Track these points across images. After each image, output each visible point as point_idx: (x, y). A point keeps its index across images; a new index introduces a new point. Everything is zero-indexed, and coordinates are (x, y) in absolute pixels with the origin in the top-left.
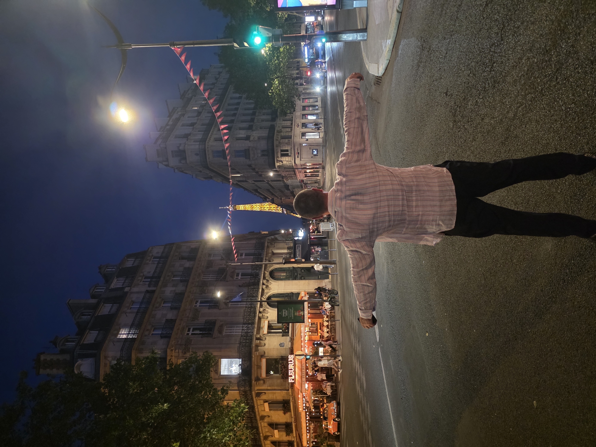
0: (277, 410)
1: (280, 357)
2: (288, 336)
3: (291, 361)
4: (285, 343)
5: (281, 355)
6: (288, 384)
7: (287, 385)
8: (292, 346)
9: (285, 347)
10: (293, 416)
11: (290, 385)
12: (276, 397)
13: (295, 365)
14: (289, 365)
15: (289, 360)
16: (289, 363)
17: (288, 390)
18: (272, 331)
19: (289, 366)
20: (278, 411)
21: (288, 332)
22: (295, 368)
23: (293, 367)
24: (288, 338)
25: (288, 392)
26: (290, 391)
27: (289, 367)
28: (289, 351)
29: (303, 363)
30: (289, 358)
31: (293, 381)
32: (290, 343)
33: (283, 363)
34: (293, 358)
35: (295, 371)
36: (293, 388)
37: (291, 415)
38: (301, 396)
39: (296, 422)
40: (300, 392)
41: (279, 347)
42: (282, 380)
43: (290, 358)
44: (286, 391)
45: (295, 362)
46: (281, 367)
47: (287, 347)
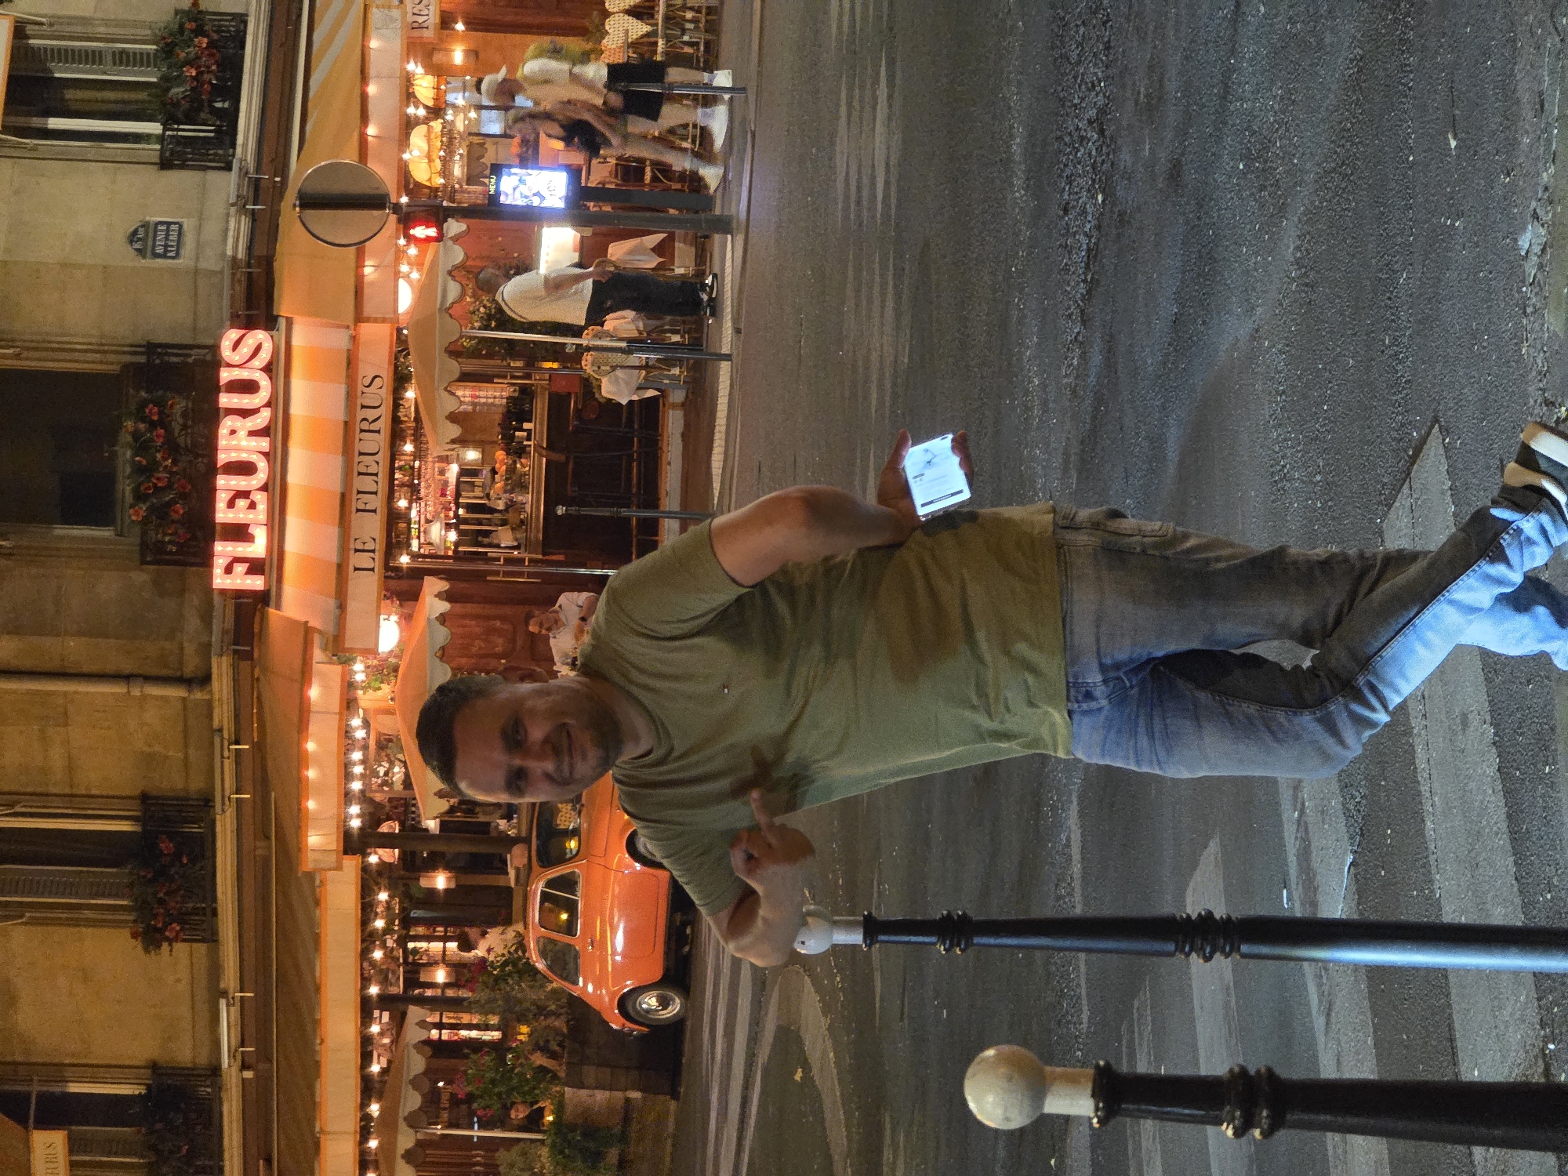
0: (73, 917)
1: (135, 348)
2: (228, 167)
3: (249, 387)
4: (188, 224)
5: (139, 338)
6: (207, 617)
7: (193, 622)
8: (260, 250)
9: (185, 261)
10: (230, 978)
11: (223, 619)
12: (71, 768)
13: (277, 432)
14: (228, 423)
15: (225, 375)
16: (226, 400)
17: (204, 679)
18: (55, 123)
19: (223, 431)
20: (76, 923)
21: (227, 133)
22: (278, 458)
23: (264, 444)
24: (225, 186)
25: (199, 695)
26: (221, 684)
27: (223, 442)
28: (224, 297)
29: (366, 371)
30: (226, 352)
31: (257, 583)
32: (238, 230)
33: (160, 403)
34: (264, 356)
35: (277, 489)
36: (249, 656)
37: (215, 969)
38: (325, 687)
39: (264, 1055)
40: (318, 654)
41: (126, 257)
42: (141, 577)
43: (236, 358)
44: (175, 692)
45: (280, 402)
46: (136, 435)
47: (210, 262)
